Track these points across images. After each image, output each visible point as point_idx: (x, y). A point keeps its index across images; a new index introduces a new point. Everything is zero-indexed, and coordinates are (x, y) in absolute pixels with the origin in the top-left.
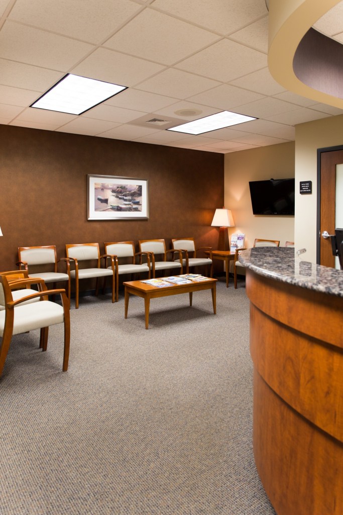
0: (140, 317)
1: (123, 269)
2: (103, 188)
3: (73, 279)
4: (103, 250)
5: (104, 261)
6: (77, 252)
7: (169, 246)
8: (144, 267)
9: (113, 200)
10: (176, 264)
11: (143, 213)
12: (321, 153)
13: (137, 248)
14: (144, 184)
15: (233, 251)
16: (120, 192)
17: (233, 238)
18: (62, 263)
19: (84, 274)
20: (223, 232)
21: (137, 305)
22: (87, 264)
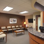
0: (16, 35)
1: (14, 29)
2: (11, 20)
3: (8, 31)
4: (11, 27)
5: (11, 28)
6: (8, 27)
7: (19, 26)
8: (16, 29)
9: (12, 21)
10: (20, 28)
11: (16, 23)
12: (36, 16)
13: (15, 27)
14: (16, 19)
15: (26, 27)
16: (13, 20)
17: (26, 25)
18: (6, 29)
19: (9, 30)
20: (25, 25)
21: (15, 34)
22: (9, 29)
